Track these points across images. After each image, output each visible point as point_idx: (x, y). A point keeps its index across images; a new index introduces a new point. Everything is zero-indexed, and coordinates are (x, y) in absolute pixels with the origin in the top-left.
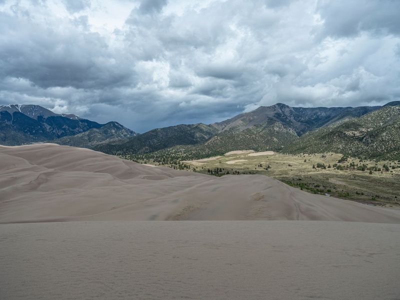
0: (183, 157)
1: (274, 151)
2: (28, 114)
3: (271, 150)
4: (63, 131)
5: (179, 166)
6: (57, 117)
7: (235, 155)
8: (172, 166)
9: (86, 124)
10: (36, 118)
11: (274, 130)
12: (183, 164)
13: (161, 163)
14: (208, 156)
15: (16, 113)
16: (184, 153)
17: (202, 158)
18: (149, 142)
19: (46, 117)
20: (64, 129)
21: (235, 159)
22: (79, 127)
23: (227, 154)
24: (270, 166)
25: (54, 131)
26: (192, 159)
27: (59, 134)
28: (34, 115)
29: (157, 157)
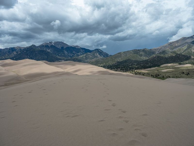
0: (136, 67)
1: (191, 64)
2: (57, 46)
3: (190, 63)
4: (73, 55)
5: (135, 72)
6: (70, 47)
7: (166, 66)
8: (131, 72)
9: (84, 50)
10: (60, 48)
11: (192, 52)
13: (124, 71)
14: (150, 67)
15: (52, 46)
16: (137, 65)
17: (147, 68)
18: (117, 59)
19: (65, 47)
20: (74, 53)
21: (166, 69)
22: (81, 52)
23: (162, 66)
24: (189, 73)
25: (69, 54)
26: (141, 69)
27: (71, 56)
28: (59, 47)
29: (122, 68)
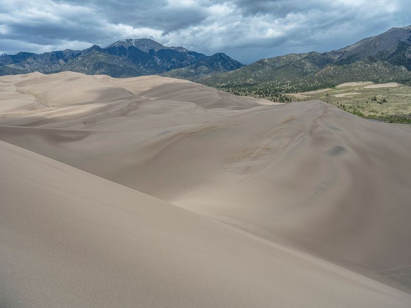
0: (287, 89)
1: (398, 83)
2: (141, 48)
3: (396, 81)
4: (172, 65)
5: (280, 98)
6: (167, 50)
8: (272, 99)
9: (194, 56)
10: (148, 52)
12: (284, 97)
13: (262, 96)
14: (315, 88)
15: (131, 48)
16: (290, 85)
17: (308, 91)
18: (255, 74)
19: (156, 50)
20: (173, 62)
21: (346, 92)
22: (186, 59)
23: (339, 86)
24: (387, 100)
25: (164, 65)
26: (297, 91)
27: (169, 67)
28: (145, 49)
29: (260, 89)
